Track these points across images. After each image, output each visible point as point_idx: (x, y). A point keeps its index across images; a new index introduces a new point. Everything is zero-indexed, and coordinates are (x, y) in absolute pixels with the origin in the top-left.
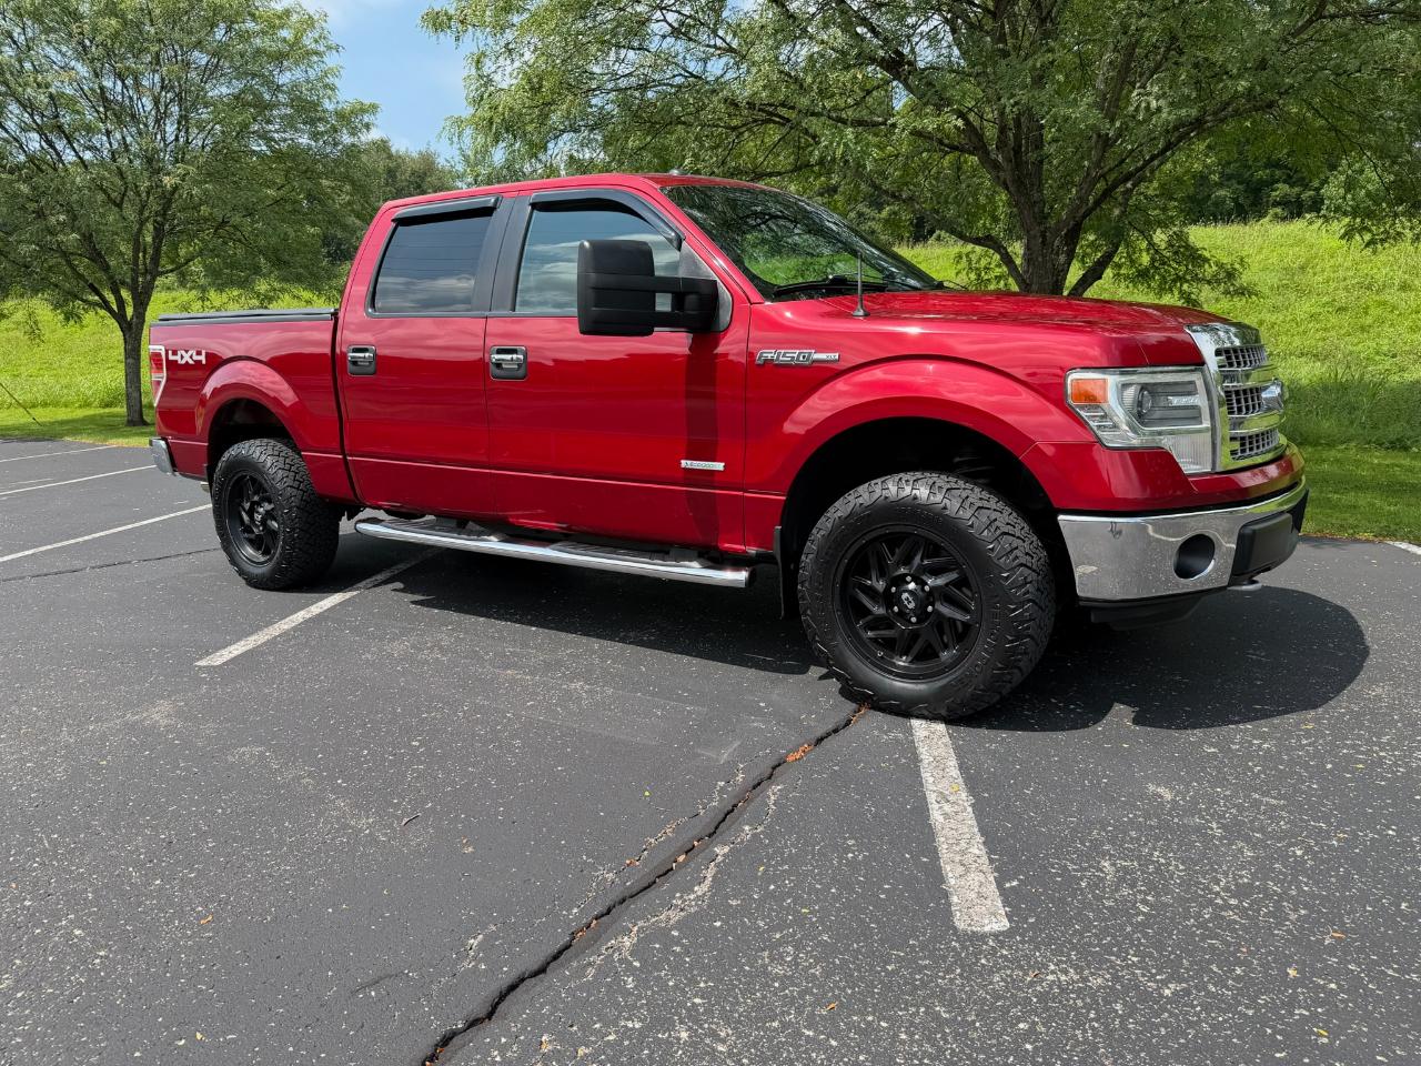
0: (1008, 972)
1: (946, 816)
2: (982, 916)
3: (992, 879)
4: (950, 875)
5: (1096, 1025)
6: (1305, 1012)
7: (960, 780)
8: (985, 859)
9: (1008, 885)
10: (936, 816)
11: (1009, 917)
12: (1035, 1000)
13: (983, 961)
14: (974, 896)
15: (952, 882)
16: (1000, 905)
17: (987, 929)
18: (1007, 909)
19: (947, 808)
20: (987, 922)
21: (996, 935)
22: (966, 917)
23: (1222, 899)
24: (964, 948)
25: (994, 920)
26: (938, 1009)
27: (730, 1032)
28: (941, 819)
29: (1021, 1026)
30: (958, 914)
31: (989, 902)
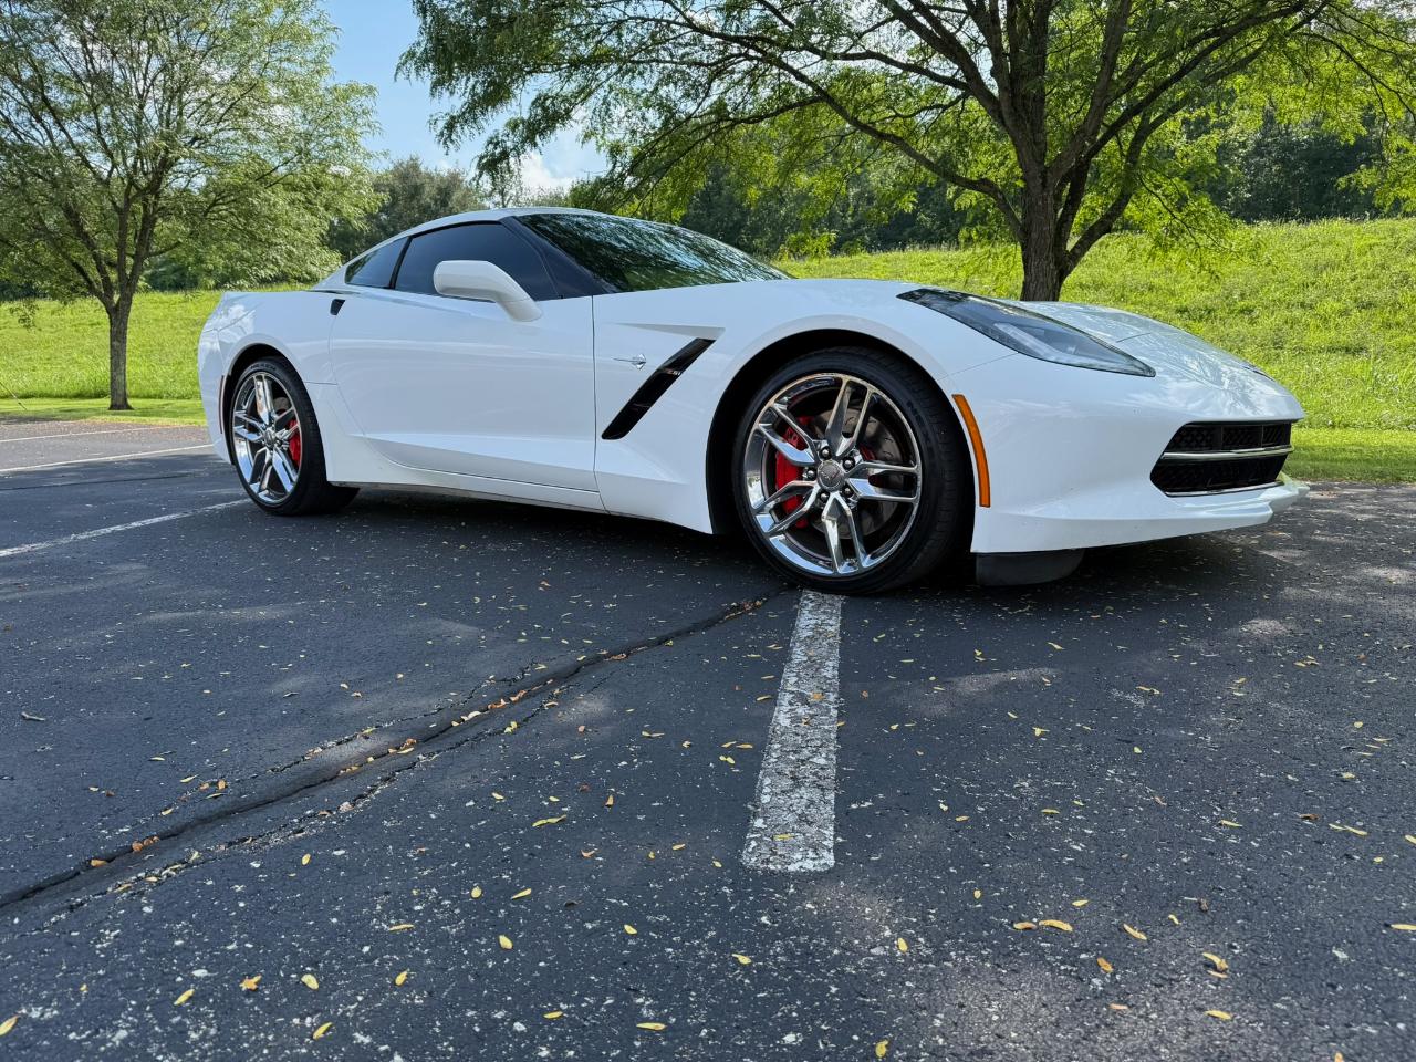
0: (803, 939)
1: (796, 720)
2: (793, 848)
3: (831, 796)
4: (767, 790)
5: (941, 1041)
6: (1370, 1030)
7: (836, 681)
8: (832, 772)
9: (854, 806)
10: (782, 719)
11: (838, 850)
12: (834, 990)
13: (764, 919)
14: (791, 818)
15: (766, 799)
16: (829, 832)
17: (792, 868)
18: (840, 839)
19: (801, 710)
20: (798, 856)
21: (803, 878)
22: (764, 849)
23: (1214, 835)
24: (739, 895)
25: (811, 854)
26: (640, 1000)
27: (213, 1032)
28: (787, 723)
29: (790, 1038)
30: (754, 844)
31: (814, 829)
